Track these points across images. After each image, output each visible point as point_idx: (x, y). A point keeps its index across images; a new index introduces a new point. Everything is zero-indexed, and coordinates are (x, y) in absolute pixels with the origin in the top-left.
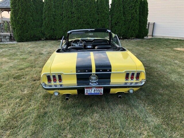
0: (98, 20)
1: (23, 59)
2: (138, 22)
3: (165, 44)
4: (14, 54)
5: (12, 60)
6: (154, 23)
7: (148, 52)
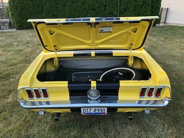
0: (106, 5)
1: (18, 51)
2: (150, 7)
3: (180, 34)
4: (10, 44)
5: (5, 53)
6: (168, 8)
7: (162, 43)
